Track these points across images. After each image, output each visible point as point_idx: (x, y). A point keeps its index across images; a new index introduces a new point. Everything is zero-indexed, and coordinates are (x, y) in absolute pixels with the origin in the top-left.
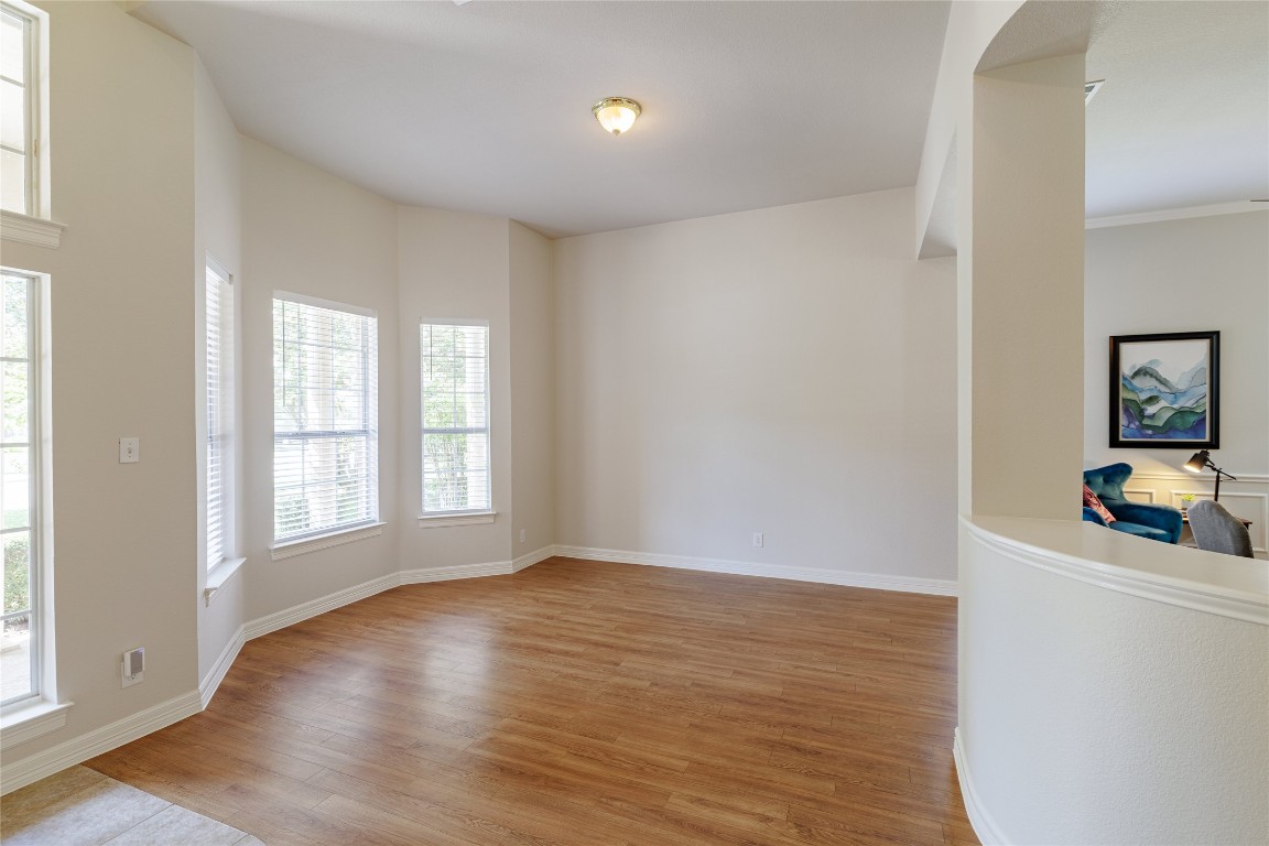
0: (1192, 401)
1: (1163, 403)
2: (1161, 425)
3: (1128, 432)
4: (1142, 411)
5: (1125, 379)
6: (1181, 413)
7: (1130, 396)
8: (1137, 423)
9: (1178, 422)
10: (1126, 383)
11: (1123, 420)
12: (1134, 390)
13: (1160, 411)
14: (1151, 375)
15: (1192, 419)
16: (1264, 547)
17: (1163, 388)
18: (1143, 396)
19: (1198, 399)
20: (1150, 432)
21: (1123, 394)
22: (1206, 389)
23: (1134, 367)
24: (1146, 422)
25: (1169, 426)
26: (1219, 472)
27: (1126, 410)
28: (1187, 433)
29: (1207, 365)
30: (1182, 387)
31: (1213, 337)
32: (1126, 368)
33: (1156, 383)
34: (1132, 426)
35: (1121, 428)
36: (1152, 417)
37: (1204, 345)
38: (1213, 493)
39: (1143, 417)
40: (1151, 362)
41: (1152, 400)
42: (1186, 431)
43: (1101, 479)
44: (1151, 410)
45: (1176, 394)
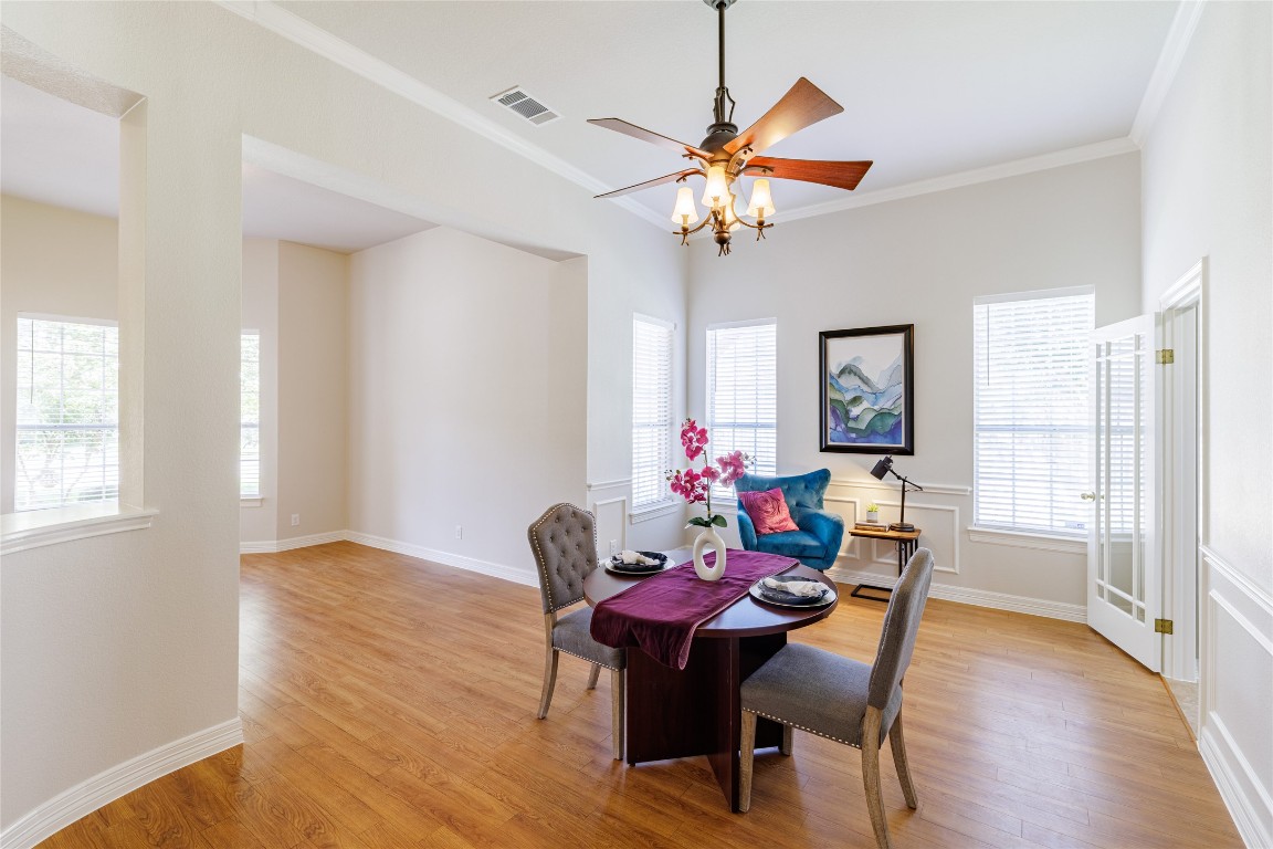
0: (891, 402)
1: (865, 404)
2: (863, 428)
3: (835, 435)
4: (847, 412)
5: (832, 377)
6: (882, 414)
7: (837, 396)
8: (843, 426)
9: (878, 425)
10: (833, 382)
11: (831, 423)
12: (840, 390)
13: (862, 412)
14: (855, 374)
15: (891, 422)
16: (953, 566)
17: (865, 388)
18: (849, 397)
19: (893, 400)
20: (854, 435)
21: (831, 394)
22: (901, 389)
23: (840, 365)
24: (851, 424)
25: (871, 431)
26: (904, 481)
27: (834, 412)
28: (886, 437)
29: (901, 362)
30: (881, 386)
31: (907, 330)
32: (834, 367)
33: (859, 382)
34: (839, 429)
35: (829, 431)
36: (856, 419)
37: (899, 338)
38: (900, 504)
39: (848, 419)
40: (855, 359)
41: (856, 400)
42: (885, 435)
43: (803, 486)
44: (855, 411)
45: (877, 394)
